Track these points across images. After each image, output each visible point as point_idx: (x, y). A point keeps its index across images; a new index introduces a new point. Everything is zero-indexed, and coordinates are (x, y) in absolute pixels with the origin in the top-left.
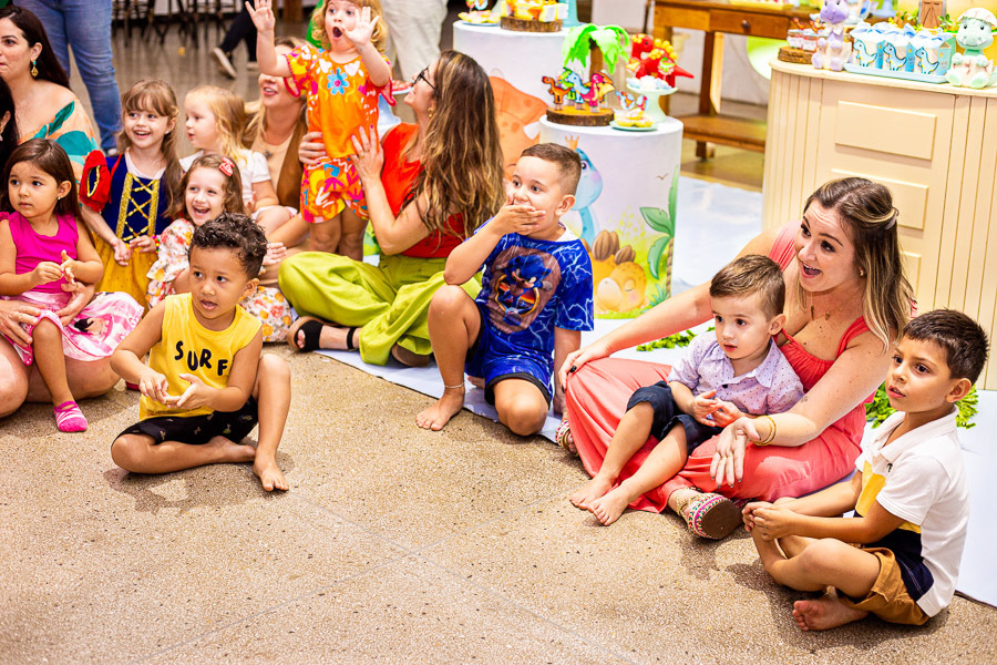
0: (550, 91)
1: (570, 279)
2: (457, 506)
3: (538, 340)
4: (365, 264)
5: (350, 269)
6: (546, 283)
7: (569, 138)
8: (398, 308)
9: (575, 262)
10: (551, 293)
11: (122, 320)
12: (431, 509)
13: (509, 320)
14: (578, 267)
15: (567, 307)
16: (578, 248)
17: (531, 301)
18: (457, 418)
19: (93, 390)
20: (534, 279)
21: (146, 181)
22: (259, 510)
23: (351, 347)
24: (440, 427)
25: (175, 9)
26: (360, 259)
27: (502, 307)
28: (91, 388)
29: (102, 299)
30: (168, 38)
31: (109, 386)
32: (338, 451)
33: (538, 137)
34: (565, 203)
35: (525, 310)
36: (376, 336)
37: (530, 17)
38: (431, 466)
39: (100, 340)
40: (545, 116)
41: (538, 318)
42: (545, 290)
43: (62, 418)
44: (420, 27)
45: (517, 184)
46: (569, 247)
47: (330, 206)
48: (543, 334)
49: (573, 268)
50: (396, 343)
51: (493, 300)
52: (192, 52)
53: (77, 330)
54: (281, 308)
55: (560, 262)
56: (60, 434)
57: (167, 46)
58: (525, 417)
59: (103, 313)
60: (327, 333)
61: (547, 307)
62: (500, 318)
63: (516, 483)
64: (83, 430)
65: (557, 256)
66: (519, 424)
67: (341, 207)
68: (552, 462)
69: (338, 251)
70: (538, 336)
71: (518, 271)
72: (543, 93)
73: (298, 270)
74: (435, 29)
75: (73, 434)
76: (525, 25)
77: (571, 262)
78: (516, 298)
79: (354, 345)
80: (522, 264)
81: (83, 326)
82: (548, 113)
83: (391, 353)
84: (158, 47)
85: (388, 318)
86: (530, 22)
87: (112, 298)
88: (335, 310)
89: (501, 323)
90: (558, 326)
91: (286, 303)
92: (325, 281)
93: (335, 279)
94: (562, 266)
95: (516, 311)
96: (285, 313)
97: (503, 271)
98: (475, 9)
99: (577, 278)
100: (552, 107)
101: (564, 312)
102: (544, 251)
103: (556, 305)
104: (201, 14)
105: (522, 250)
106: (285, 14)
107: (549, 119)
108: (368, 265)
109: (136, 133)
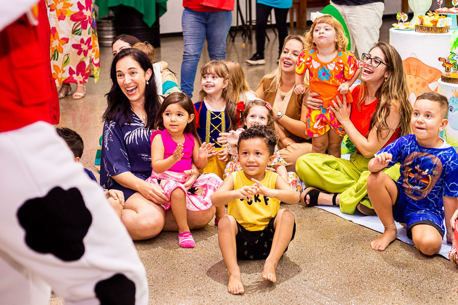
0: (443, 65)
1: (448, 169)
2: (394, 294)
3: (433, 203)
4: (342, 159)
5: (334, 162)
6: (435, 172)
7: (454, 90)
8: (361, 183)
9: (450, 159)
10: (437, 177)
11: (213, 188)
12: (379, 295)
13: (416, 193)
14: (452, 162)
15: (448, 185)
16: (451, 152)
17: (427, 182)
18: (392, 244)
19: (198, 224)
20: (427, 170)
21: (218, 113)
22: (286, 293)
23: (335, 204)
24: (383, 249)
25: (240, 24)
26: (340, 157)
27: (411, 187)
28: (197, 223)
29: (202, 177)
30: (236, 38)
31: (206, 223)
32: (328, 262)
33: (437, 89)
34: (443, 124)
35: (424, 187)
36: (348, 198)
37: (431, 25)
38: (379, 270)
39: (202, 198)
40: (441, 79)
41: (431, 192)
42: (434, 175)
43: (182, 240)
44: (368, 31)
45: (417, 115)
46: (446, 152)
47: (322, 128)
48: (436, 200)
49: (449, 163)
50: (359, 203)
51: (406, 183)
52: (249, 45)
53: (190, 193)
54: (296, 181)
55: (442, 159)
56: (181, 249)
57: (236, 43)
58: (429, 245)
59: (203, 184)
60: (322, 196)
61: (436, 185)
62: (410, 192)
63: (427, 282)
64: (192, 247)
65: (440, 157)
66: (426, 249)
67: (328, 129)
68: (446, 270)
69: (327, 152)
70: (432, 201)
71: (418, 166)
72: (439, 66)
73: (306, 163)
74: (376, 32)
75: (188, 249)
76: (428, 29)
77: (448, 160)
78: (418, 181)
79: (337, 203)
80: (420, 162)
81: (192, 191)
82: (442, 77)
83: (356, 208)
84: (231, 43)
85: (355, 188)
86: (431, 28)
87: (208, 176)
88: (326, 184)
89: (411, 195)
90: (444, 195)
91: (299, 179)
92: (321, 169)
93: (326, 167)
94: (443, 162)
95: (419, 188)
96: (298, 184)
97: (409, 166)
98: (401, 21)
99: (452, 168)
100: (444, 74)
101: (447, 187)
102: (432, 154)
103: (442, 184)
104: (254, 26)
105: (419, 153)
106: (297, 25)
107: (442, 80)
108: (344, 160)
109: (206, 86)
